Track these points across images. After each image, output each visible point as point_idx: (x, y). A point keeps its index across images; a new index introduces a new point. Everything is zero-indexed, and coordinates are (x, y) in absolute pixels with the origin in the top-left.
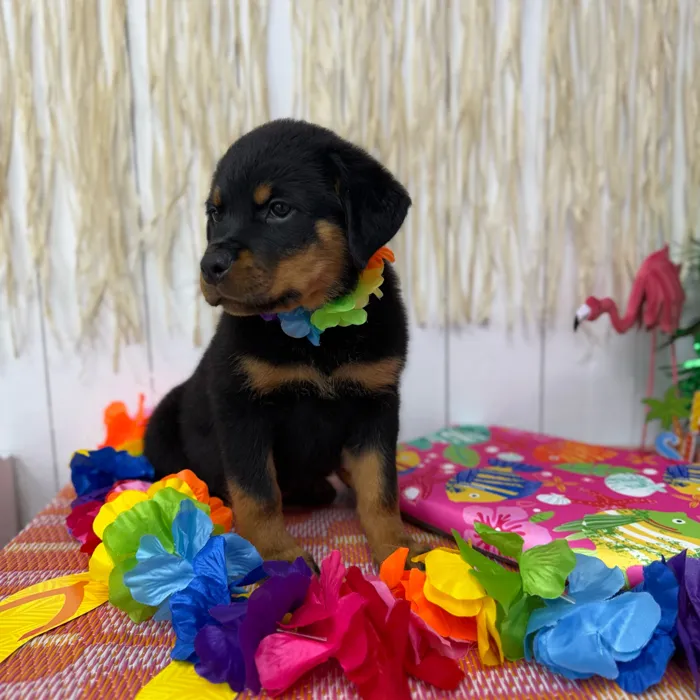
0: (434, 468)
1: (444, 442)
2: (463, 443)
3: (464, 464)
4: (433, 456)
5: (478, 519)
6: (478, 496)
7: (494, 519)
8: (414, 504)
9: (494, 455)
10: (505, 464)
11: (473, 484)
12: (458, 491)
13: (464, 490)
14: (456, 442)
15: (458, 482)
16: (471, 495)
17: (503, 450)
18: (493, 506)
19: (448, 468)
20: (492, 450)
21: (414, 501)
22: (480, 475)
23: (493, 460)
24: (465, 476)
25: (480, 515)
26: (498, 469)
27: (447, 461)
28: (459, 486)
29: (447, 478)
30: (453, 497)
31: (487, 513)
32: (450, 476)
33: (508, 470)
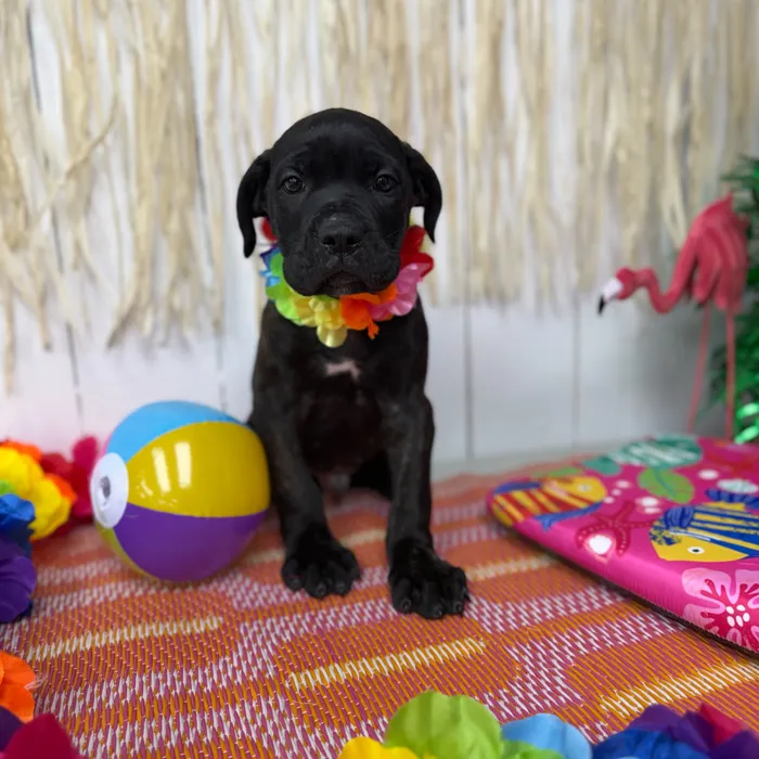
0: (628, 503)
1: (636, 462)
2: (664, 465)
3: (671, 498)
4: (624, 484)
5: (708, 589)
6: (701, 551)
7: (733, 591)
8: (604, 560)
9: (713, 482)
10: (731, 498)
11: (691, 530)
12: (669, 542)
13: (680, 541)
14: (654, 462)
15: (668, 528)
16: (690, 550)
17: (725, 476)
18: (729, 568)
19: (649, 504)
20: (708, 475)
21: (604, 556)
22: (698, 516)
23: (713, 491)
24: (677, 518)
25: (710, 583)
26: (723, 505)
27: (645, 494)
28: (670, 534)
29: (649, 521)
30: (664, 552)
31: (721, 579)
32: (654, 517)
33: (739, 507)
